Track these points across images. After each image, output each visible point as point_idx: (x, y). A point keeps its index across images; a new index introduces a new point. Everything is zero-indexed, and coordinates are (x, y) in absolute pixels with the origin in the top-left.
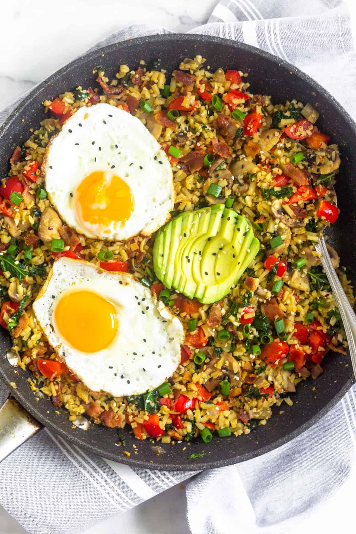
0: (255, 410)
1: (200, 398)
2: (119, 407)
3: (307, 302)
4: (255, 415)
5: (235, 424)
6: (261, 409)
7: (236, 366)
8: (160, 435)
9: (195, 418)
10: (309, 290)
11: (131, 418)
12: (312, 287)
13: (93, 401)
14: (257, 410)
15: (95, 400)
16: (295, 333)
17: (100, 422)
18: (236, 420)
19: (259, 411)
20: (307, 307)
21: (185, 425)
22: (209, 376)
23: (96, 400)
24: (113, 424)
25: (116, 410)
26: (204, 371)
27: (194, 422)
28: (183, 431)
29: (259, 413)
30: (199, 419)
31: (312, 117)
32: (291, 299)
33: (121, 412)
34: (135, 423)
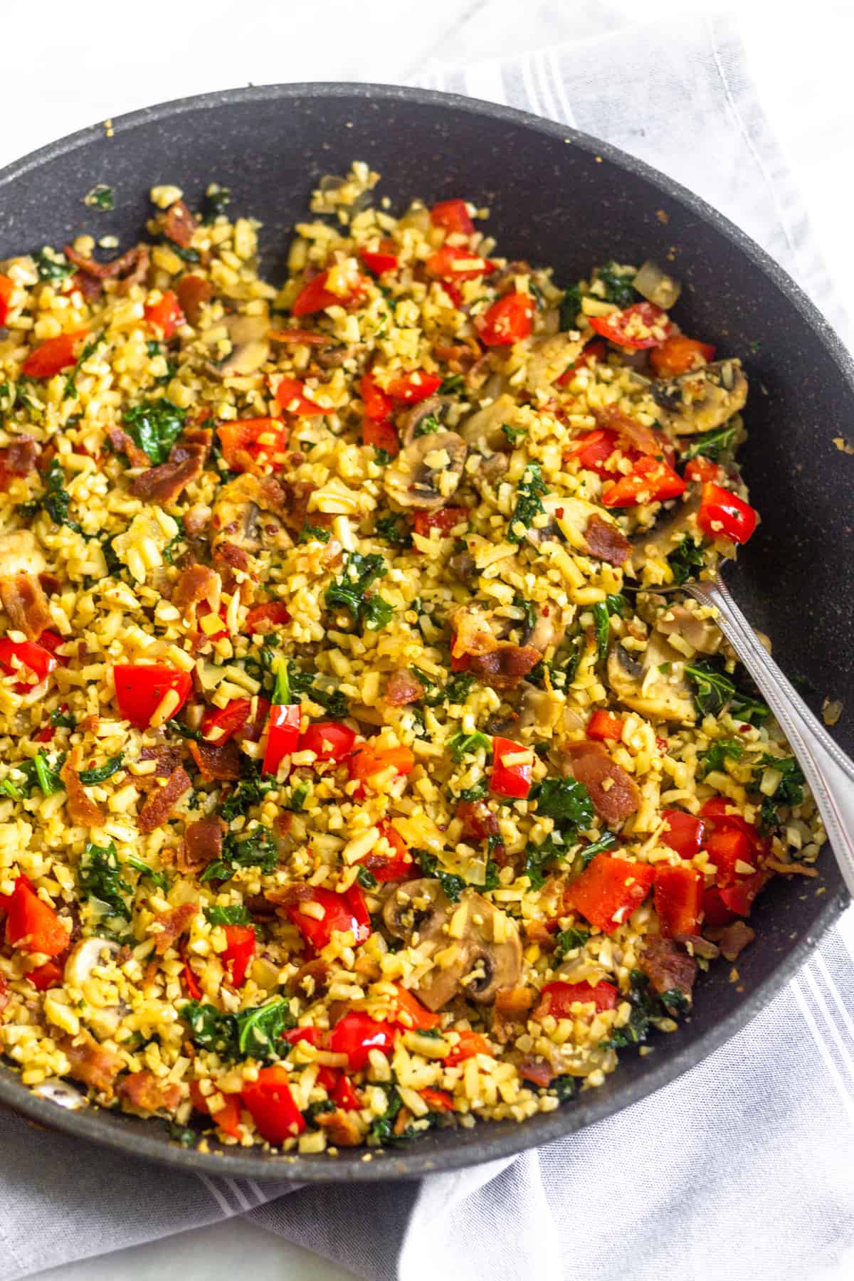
0: (567, 1049)
1: (406, 1018)
2: (171, 1066)
3: (691, 750)
4: (569, 1062)
5: (511, 1090)
6: (586, 1045)
7: (505, 928)
8: (294, 1128)
9: (393, 1072)
10: (693, 715)
11: (205, 1086)
12: (700, 705)
13: (93, 1042)
14: (574, 1049)
15: (99, 1041)
16: (664, 832)
17: (115, 1100)
18: (516, 1082)
19: (579, 1049)
20: (693, 761)
21: (365, 1098)
22: (429, 961)
23: (104, 1039)
24: (154, 1100)
25: (161, 1070)
26: (415, 948)
27: (391, 1088)
28: (360, 1116)
29: (579, 1057)
30: (405, 1078)
31: (662, 290)
32: (643, 738)
33: (176, 1076)
34: (219, 1097)
